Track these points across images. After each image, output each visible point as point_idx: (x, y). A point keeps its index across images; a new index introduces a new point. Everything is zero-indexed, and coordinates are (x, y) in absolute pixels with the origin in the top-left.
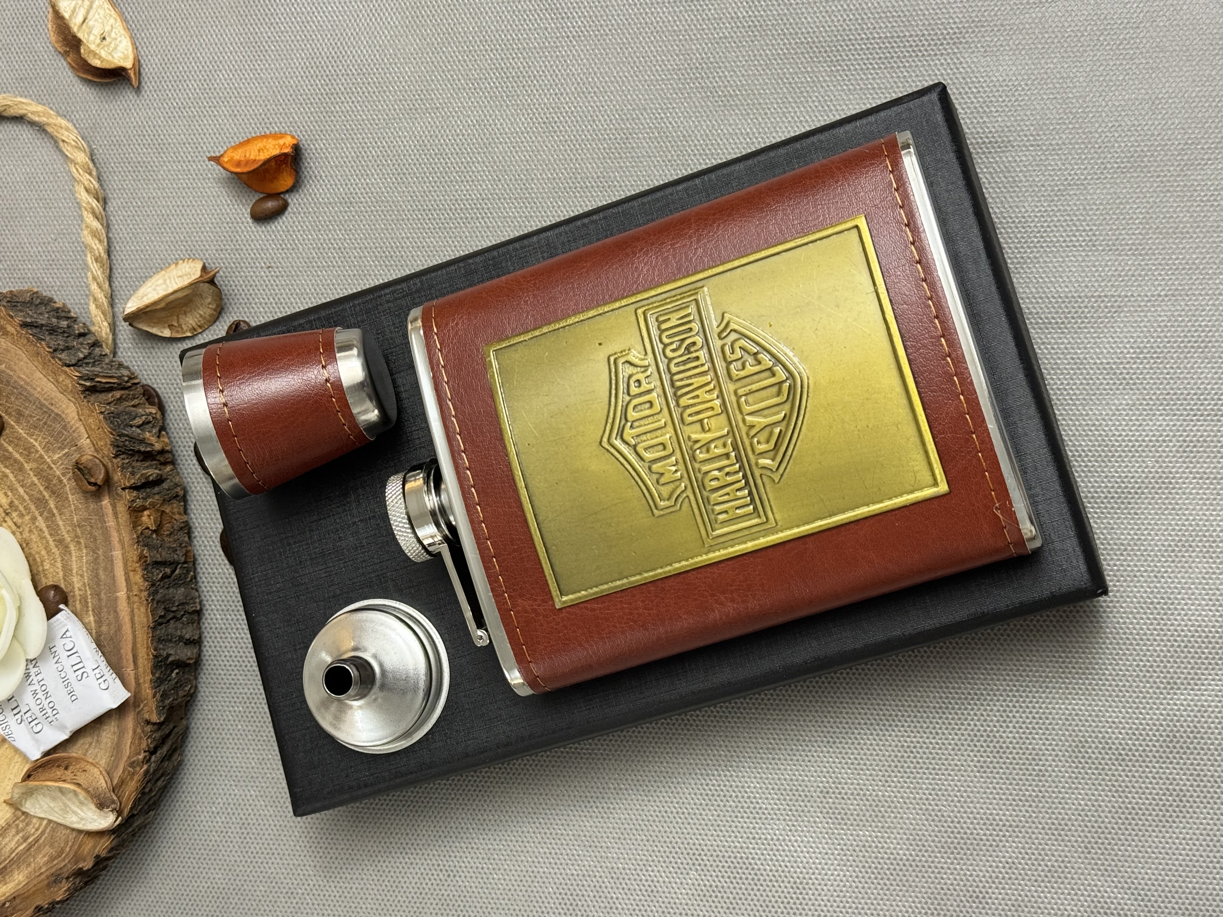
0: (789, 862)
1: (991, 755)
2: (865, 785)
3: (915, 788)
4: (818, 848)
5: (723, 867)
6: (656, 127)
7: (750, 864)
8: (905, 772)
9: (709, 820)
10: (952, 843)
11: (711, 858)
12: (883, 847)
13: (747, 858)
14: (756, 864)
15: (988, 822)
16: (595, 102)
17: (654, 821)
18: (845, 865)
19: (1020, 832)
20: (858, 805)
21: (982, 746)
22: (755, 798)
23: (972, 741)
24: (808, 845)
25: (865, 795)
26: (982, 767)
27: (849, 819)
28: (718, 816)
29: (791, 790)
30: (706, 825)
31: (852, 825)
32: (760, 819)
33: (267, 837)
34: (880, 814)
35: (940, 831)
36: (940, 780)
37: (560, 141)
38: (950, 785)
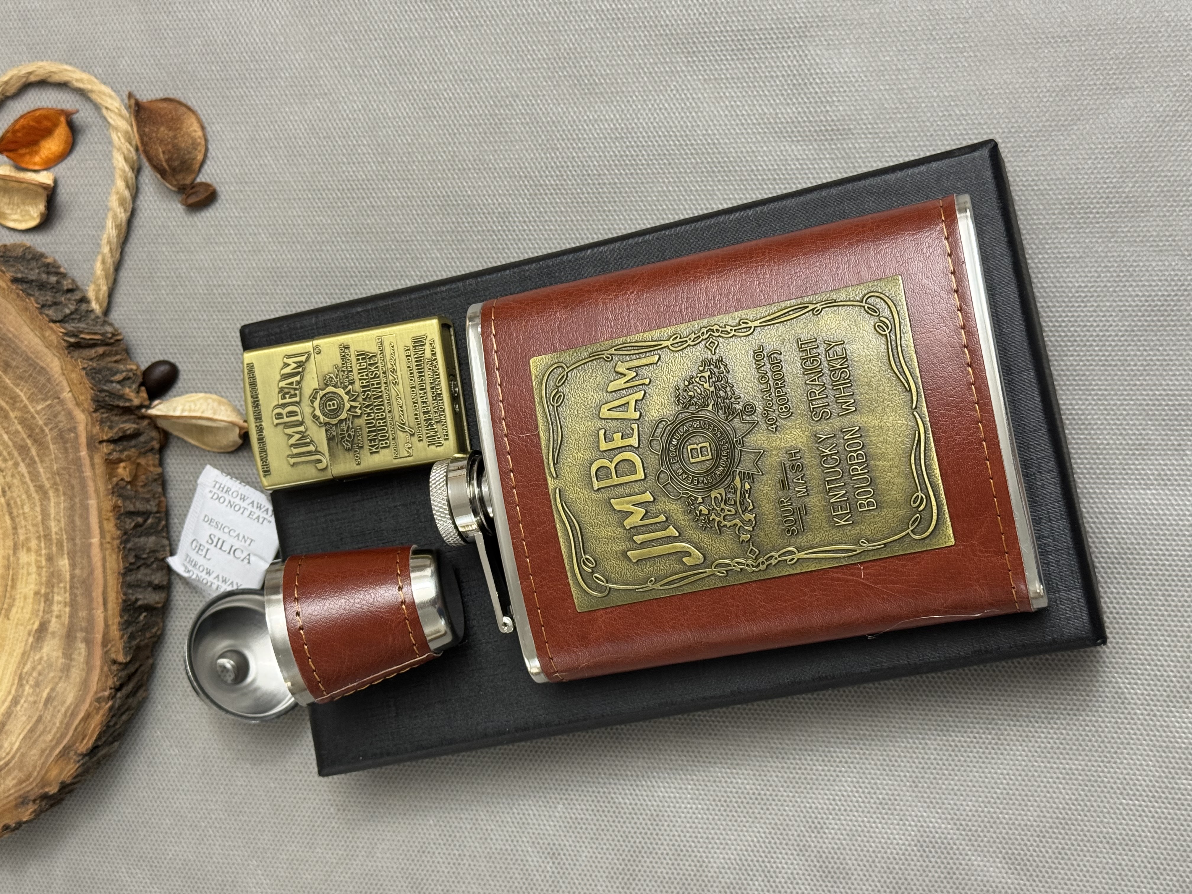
16: (471, 89)
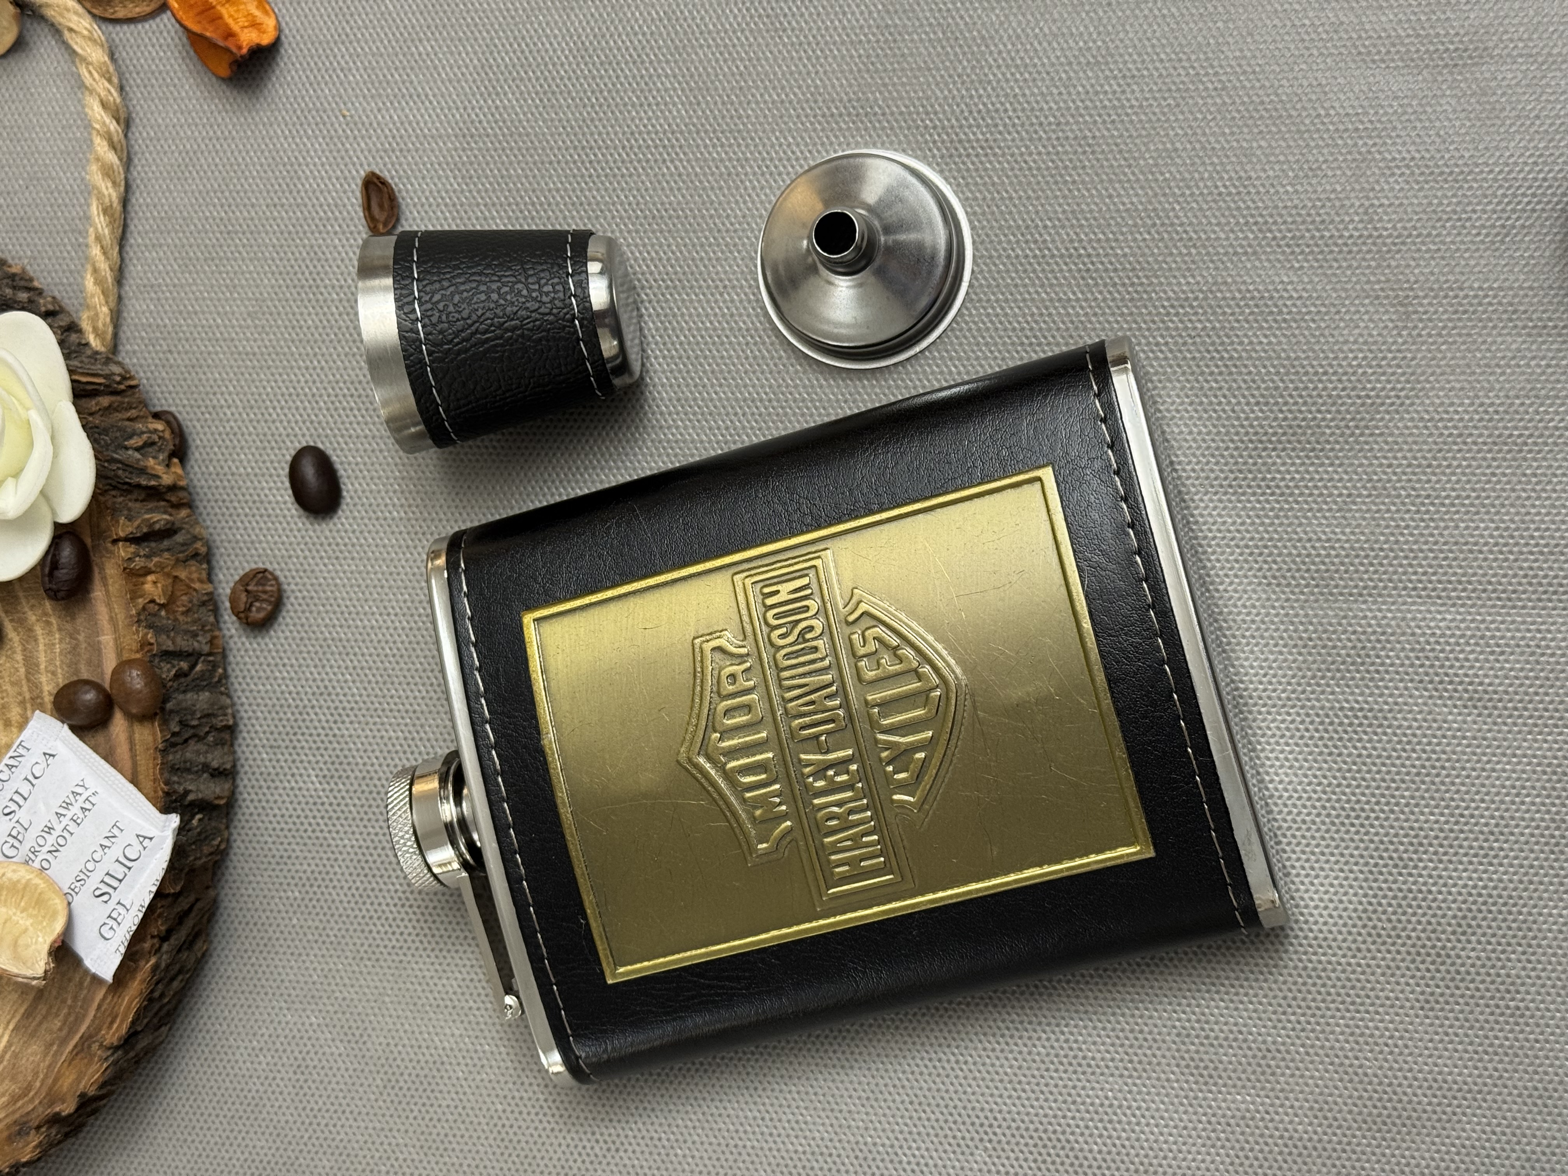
0: (1128, 1139)
1: (1441, 983)
2: (1245, 1025)
3: (1323, 1032)
4: (1172, 1119)
5: (1026, 1145)
6: (939, 24)
7: (1068, 1141)
8: (1309, 1008)
9: (1006, 1074)
10: (1380, 1115)
11: (1007, 1132)
12: (1272, 1120)
13: (1064, 1133)
14: (1077, 1142)
15: (1435, 1085)
17: (921, 1074)
18: (1213, 1146)
19: (1485, 1101)
20: (1235, 1055)
21: (1428, 970)
22: (1076, 1041)
23: (1413, 961)
24: (1157, 1115)
25: (1245, 1040)
26: (1427, 1002)
27: (1220, 1077)
28: (1020, 1068)
29: (1132, 1031)
30: (1001, 1081)
31: (1225, 1085)
32: (1084, 1073)
33: (334, 1086)
34: (1269, 1071)
35: (1360, 1098)
36: (1362, 1020)
37: (793, 44)
38: (1377, 1028)
